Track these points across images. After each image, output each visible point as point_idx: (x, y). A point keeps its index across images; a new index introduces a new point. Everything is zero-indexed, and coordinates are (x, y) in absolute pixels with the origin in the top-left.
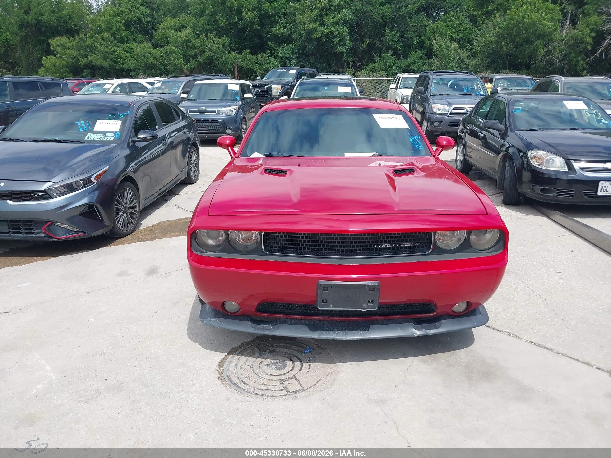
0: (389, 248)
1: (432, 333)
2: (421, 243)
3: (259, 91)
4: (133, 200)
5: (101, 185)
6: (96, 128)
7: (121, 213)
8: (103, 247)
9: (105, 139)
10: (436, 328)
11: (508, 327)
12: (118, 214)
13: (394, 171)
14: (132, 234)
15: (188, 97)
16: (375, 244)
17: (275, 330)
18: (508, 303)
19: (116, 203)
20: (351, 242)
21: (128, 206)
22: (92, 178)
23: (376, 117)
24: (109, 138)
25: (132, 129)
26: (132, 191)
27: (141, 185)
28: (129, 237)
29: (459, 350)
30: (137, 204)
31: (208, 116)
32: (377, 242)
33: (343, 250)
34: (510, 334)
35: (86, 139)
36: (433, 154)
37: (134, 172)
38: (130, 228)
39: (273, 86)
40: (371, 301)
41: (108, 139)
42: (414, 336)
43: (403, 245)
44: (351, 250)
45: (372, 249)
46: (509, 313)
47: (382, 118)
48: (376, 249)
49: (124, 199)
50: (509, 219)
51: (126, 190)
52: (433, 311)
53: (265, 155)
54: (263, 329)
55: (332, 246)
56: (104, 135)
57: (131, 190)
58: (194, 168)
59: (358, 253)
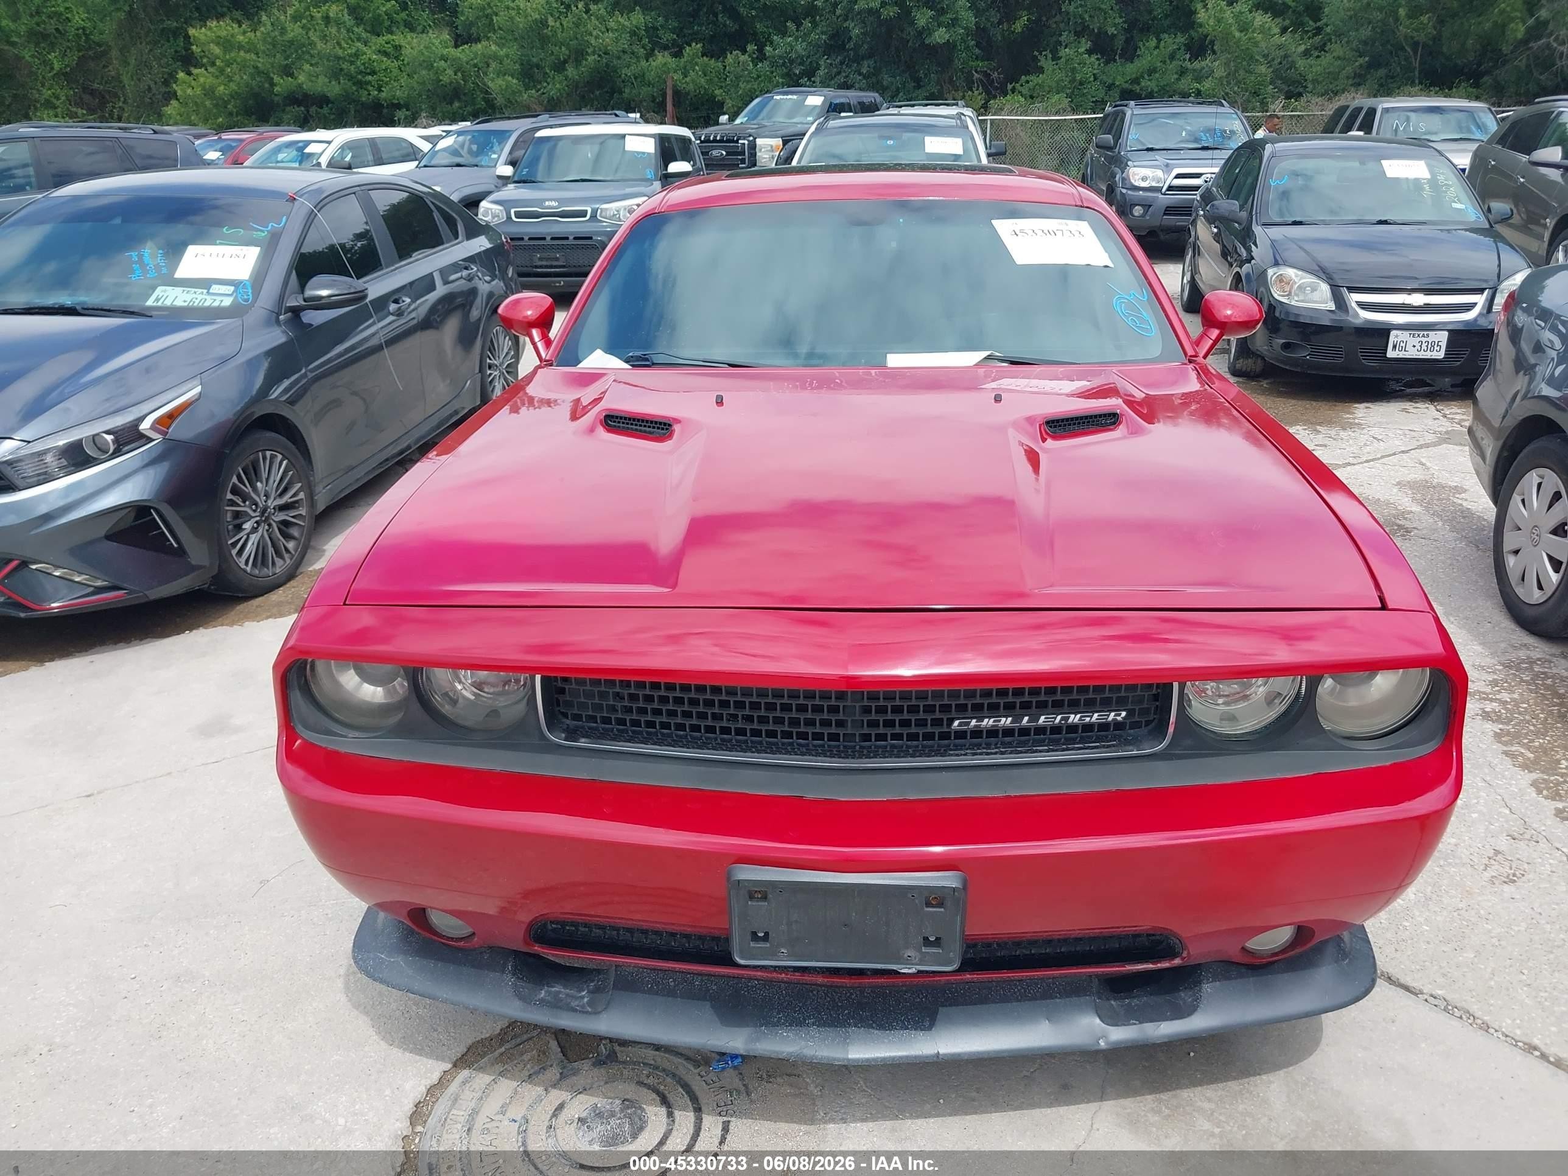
0: (1008, 732)
1: (1164, 1036)
2: (1130, 713)
3: (722, 154)
4: (288, 484)
5: (171, 449)
6: (181, 273)
7: (247, 526)
8: (191, 630)
9: (207, 304)
10: (1180, 1013)
11: (1444, 975)
12: (239, 528)
13: (1048, 423)
14: (288, 585)
15: (515, 173)
16: (954, 714)
17: (595, 1011)
18: (1437, 869)
19: (229, 496)
20: (867, 710)
21: (272, 503)
22: (145, 426)
23: (1004, 227)
24: (219, 298)
25: (291, 272)
26: (285, 457)
27: (317, 439)
28: (276, 596)
29: (1264, 1077)
30: (302, 495)
31: (561, 225)
32: (961, 708)
33: (834, 737)
34: (1448, 1008)
35: (150, 303)
36: (1190, 352)
37: (292, 402)
38: (281, 566)
39: (759, 141)
40: (932, 939)
41: (216, 304)
42: (1096, 1048)
43: (1062, 719)
44: (866, 737)
45: (945, 736)
46: (1445, 913)
47: (1022, 231)
48: (960, 735)
49: (259, 484)
50: (1429, 542)
51: (264, 458)
52: (1171, 954)
53: (627, 362)
54: (556, 1005)
55: (795, 722)
56: (205, 291)
57: (280, 457)
58: (502, 380)
59: (893, 746)
